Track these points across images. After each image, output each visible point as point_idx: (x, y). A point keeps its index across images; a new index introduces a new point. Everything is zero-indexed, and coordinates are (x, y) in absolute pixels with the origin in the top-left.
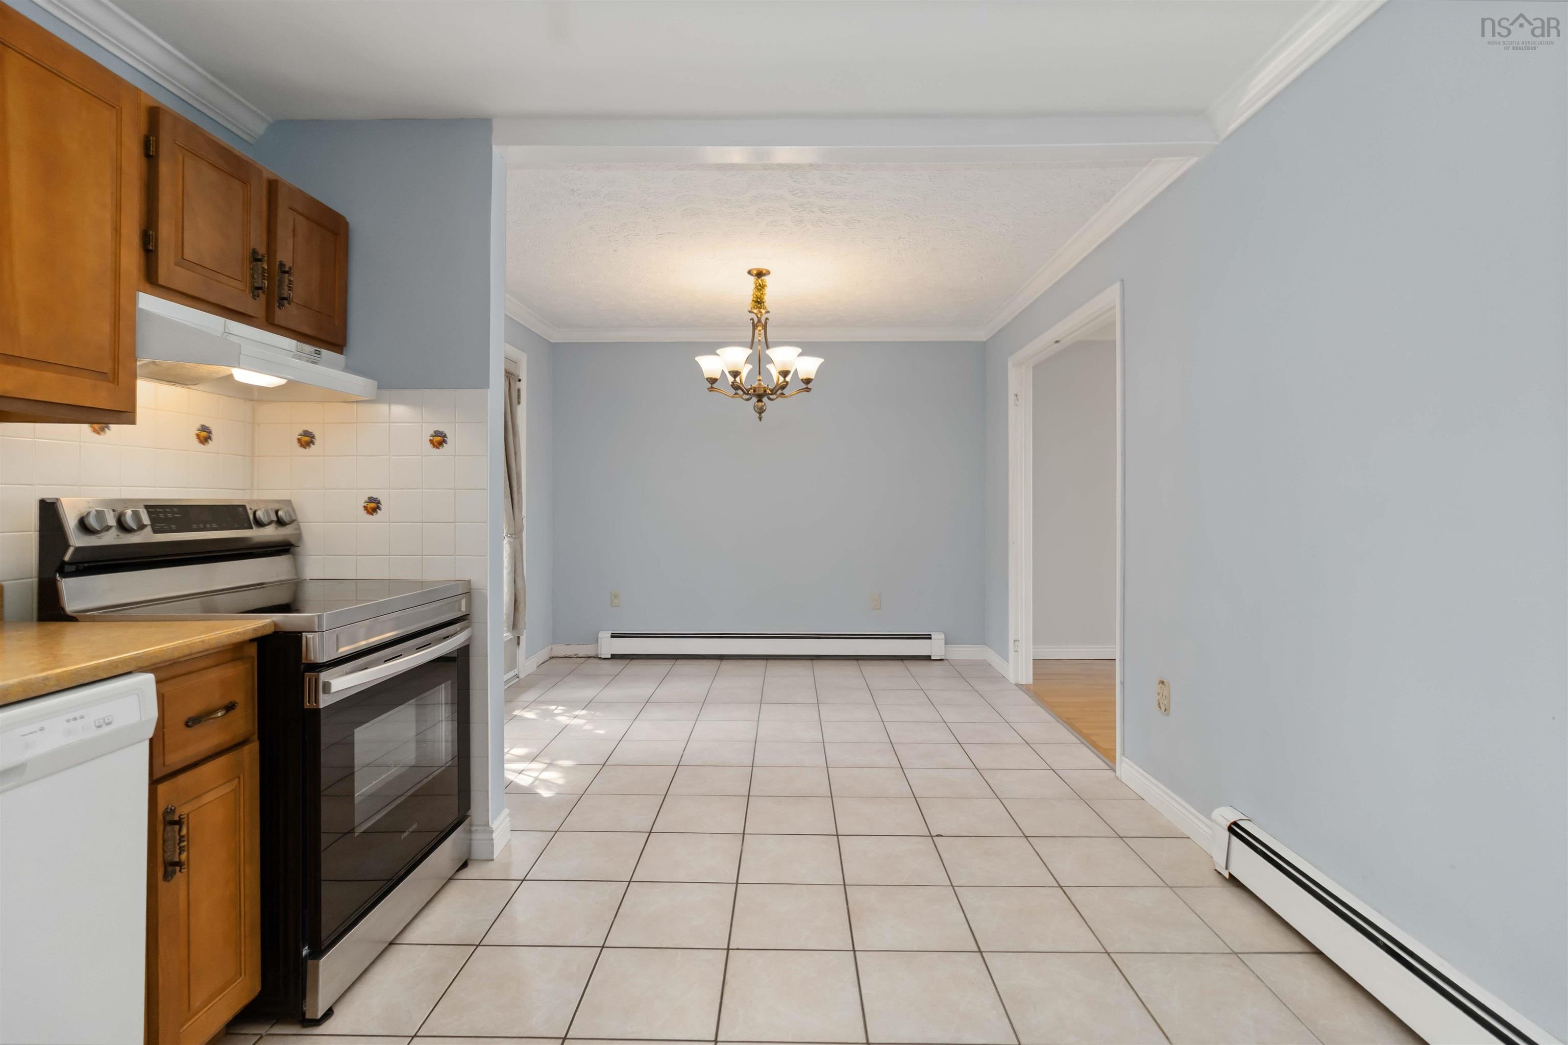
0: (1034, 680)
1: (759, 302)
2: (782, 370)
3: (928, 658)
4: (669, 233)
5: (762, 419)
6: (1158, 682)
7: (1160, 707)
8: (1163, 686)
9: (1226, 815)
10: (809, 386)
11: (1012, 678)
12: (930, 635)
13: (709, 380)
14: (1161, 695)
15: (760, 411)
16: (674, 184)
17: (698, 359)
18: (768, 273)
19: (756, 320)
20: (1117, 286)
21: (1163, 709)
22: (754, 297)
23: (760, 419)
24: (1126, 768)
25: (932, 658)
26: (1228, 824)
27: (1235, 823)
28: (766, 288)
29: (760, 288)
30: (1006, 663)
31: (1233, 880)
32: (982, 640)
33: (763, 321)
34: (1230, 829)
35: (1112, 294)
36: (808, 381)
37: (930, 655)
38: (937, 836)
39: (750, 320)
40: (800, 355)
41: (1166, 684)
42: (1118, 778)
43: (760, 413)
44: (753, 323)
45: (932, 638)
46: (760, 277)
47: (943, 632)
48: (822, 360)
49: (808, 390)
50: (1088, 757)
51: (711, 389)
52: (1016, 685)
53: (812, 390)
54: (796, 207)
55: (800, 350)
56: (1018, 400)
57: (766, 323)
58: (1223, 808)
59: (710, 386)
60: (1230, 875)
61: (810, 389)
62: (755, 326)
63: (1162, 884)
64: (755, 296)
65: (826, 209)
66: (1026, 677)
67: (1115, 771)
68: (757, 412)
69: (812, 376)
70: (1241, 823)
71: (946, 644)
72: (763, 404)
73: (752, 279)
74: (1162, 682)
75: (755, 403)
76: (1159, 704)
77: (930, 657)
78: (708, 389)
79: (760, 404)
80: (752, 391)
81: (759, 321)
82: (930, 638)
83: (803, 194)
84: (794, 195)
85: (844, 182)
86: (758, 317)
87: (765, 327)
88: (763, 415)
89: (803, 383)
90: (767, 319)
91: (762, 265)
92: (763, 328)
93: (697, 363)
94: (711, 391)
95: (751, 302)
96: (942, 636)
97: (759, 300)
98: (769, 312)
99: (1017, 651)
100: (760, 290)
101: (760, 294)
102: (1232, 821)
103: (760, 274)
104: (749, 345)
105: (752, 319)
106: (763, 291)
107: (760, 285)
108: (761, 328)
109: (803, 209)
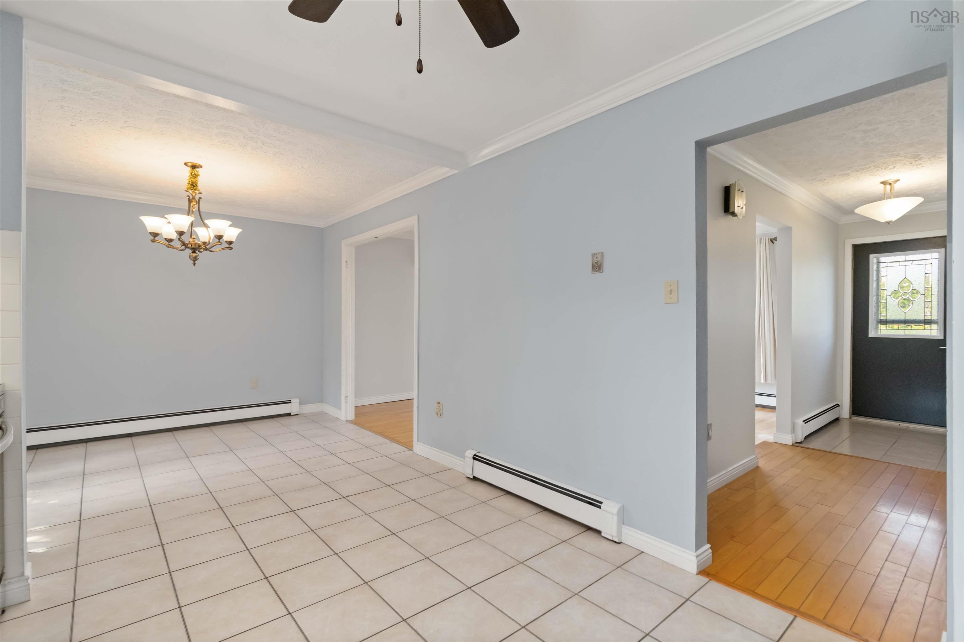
0: (355, 417)
1: (193, 185)
2: (217, 234)
3: (289, 415)
4: (135, 127)
5: (196, 265)
6: (437, 403)
7: (438, 415)
8: (439, 405)
9: (470, 454)
10: (231, 246)
11: (344, 419)
12: (290, 400)
13: (152, 234)
14: (438, 409)
15: (194, 260)
16: (164, 102)
17: (142, 218)
18: (201, 167)
19: (191, 197)
20: (416, 217)
21: (439, 415)
22: (189, 181)
23: (194, 264)
24: (420, 448)
25: (292, 414)
26: (473, 456)
27: (475, 455)
28: (199, 177)
29: (195, 176)
30: (340, 410)
31: (475, 479)
32: (321, 400)
33: (197, 198)
34: (474, 458)
35: (413, 221)
36: (230, 243)
37: (290, 412)
38: (347, 496)
39: (187, 196)
40: (230, 226)
41: (441, 404)
42: (415, 453)
43: (194, 261)
44: (189, 199)
45: (292, 402)
46: (194, 169)
47: (298, 398)
48: (242, 230)
49: (231, 248)
50: (395, 448)
51: (153, 241)
52: (347, 421)
53: (233, 249)
54: (247, 138)
55: (230, 223)
56: (347, 265)
57: (199, 200)
58: (468, 451)
59: (152, 238)
60: (474, 477)
61: (232, 248)
62: (190, 201)
63: (450, 487)
64: (191, 181)
65: (267, 144)
66: (351, 416)
67: (413, 451)
68: (192, 260)
69: (234, 240)
70: (477, 454)
71: (300, 405)
72: (197, 254)
73: (189, 169)
74: (439, 403)
75: (190, 254)
76: (437, 413)
77: (290, 413)
78: (151, 240)
79: (194, 255)
80: (190, 245)
81: (194, 198)
82: (290, 403)
83: (257, 133)
84: (250, 132)
85: (287, 134)
86: (192, 196)
87: (198, 203)
88: (196, 262)
89: (227, 244)
90: (200, 198)
91: (197, 162)
92: (197, 204)
93: (141, 220)
94: (153, 242)
95: (187, 184)
96: (298, 400)
97: (194, 184)
98: (201, 193)
99: (347, 403)
100: (195, 178)
101: (195, 180)
102: (474, 454)
103: (194, 167)
104: (187, 212)
105: (189, 196)
106: (197, 179)
107: (195, 174)
108: (195, 203)
109: (251, 140)
